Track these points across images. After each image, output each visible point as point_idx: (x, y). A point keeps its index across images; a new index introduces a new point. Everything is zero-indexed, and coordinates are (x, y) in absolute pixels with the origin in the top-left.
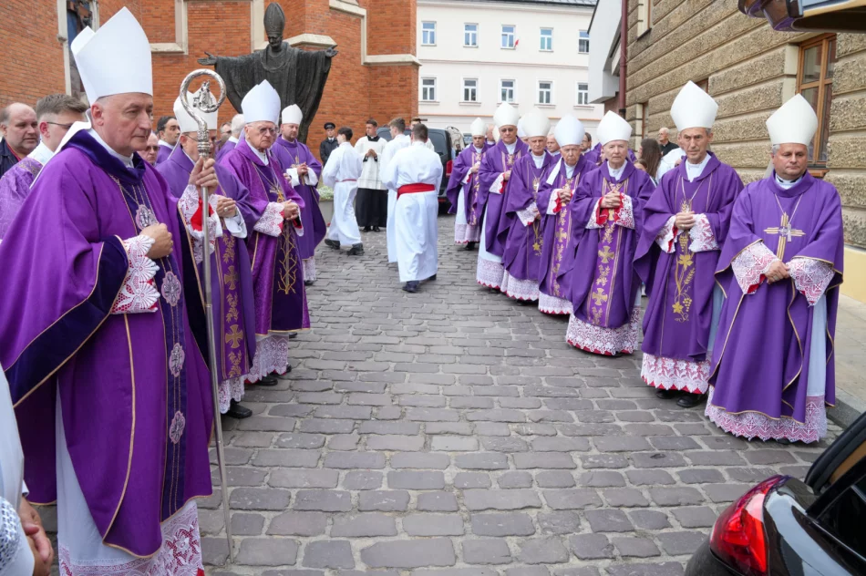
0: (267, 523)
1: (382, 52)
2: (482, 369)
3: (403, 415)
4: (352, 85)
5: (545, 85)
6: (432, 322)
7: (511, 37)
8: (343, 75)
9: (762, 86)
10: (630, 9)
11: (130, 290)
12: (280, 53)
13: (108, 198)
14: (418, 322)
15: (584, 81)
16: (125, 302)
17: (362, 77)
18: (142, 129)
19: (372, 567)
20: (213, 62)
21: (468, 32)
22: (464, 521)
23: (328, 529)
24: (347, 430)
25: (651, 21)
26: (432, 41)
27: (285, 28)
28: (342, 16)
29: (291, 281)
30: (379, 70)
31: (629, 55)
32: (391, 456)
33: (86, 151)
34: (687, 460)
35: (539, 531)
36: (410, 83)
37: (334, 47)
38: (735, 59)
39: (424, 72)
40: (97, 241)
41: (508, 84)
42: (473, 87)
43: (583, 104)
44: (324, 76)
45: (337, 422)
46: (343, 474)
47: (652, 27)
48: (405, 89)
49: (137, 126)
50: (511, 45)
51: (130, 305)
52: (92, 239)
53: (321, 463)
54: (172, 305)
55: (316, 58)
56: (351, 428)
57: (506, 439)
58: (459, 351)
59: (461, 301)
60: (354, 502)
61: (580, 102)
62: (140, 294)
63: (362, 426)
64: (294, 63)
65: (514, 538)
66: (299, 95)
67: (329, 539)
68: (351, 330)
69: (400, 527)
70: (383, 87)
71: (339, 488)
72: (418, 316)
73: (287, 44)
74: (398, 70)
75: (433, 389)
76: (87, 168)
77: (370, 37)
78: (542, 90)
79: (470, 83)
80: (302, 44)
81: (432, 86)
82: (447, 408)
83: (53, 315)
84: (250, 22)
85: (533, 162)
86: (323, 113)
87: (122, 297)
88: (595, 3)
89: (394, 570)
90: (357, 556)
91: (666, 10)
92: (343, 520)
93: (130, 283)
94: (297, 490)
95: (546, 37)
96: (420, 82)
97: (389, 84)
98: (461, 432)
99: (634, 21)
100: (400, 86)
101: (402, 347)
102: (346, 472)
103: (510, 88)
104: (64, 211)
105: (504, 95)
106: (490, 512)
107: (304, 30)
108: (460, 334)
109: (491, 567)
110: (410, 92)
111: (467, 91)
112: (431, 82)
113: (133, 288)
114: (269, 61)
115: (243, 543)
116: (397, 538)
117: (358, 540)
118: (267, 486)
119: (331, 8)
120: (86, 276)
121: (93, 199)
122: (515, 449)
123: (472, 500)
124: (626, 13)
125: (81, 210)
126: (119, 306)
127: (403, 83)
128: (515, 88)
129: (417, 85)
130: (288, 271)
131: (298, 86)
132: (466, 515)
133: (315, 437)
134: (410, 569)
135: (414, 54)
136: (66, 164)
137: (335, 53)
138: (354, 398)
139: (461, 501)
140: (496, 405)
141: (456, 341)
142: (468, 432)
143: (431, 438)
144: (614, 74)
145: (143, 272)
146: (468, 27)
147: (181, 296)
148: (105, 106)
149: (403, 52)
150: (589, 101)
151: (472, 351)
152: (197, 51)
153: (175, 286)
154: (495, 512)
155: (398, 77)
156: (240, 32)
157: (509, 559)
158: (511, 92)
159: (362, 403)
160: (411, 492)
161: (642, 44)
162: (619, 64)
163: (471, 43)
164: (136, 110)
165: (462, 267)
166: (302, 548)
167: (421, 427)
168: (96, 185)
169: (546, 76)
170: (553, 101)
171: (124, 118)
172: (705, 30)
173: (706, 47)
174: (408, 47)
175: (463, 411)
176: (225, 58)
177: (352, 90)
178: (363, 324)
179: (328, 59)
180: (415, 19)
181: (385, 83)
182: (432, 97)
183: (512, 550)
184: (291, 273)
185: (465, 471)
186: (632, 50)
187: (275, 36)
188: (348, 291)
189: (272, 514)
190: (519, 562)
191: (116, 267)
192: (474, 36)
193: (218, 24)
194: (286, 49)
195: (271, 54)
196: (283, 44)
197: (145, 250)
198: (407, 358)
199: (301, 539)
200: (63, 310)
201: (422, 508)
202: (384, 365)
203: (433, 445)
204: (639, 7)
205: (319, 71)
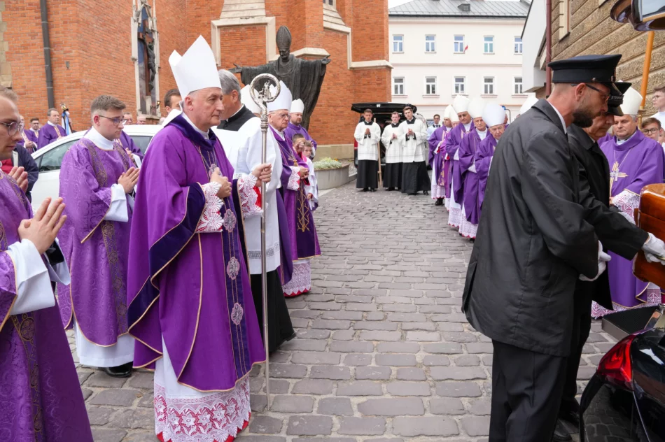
0: (291, 386)
1: (363, 59)
2: (443, 287)
3: (386, 317)
4: (341, 84)
5: (489, 80)
6: (405, 255)
7: (461, 44)
8: (335, 77)
9: (659, 72)
10: (553, 18)
11: (206, 218)
12: (288, 63)
13: (193, 159)
14: (396, 255)
15: (519, 75)
16: (203, 226)
17: (349, 78)
18: (218, 110)
19: (365, 415)
20: (240, 70)
21: (428, 41)
22: (431, 387)
23: (334, 390)
24: (345, 327)
25: (570, 27)
26: (401, 49)
27: (292, 45)
28: (333, 33)
29: (306, 222)
30: (362, 73)
31: (553, 54)
32: (378, 344)
33: (180, 127)
34: (597, 349)
35: (485, 394)
36: (385, 82)
37: (328, 57)
38: (636, 52)
39: (395, 73)
40: (186, 186)
41: (460, 80)
42: (433, 83)
43: (519, 93)
44: (321, 78)
45: (338, 322)
46: (344, 355)
47: (571, 31)
48: (382, 86)
49: (215, 109)
50: (461, 50)
51: (206, 227)
52: (182, 185)
53: (327, 349)
54: (229, 231)
55: (315, 65)
56: (349, 326)
57: (461, 333)
58: (426, 274)
59: (427, 240)
60: (352, 373)
61: (517, 92)
62: (212, 221)
63: (356, 325)
64: (298, 69)
65: (467, 399)
66: (303, 93)
67: (335, 397)
68: (346, 261)
69: (385, 390)
70: (365, 85)
71: (341, 365)
72: (395, 251)
73: (293, 56)
74: (376, 72)
75: (407, 300)
76: (180, 139)
77: (354, 48)
78: (486, 83)
79: (430, 80)
80: (304, 56)
81: (401, 84)
82: (418, 313)
83: (160, 233)
84: (265, 41)
85: (478, 136)
86: (321, 106)
87: (201, 223)
88: (526, 15)
89: (381, 417)
90: (355, 408)
91: (581, 18)
92: (345, 385)
93: (206, 213)
94: (311, 366)
95: (489, 43)
96: (393, 80)
97: (369, 83)
98: (427, 329)
99: (556, 27)
100: (378, 84)
101: (384, 272)
102: (346, 354)
103: (462, 83)
104: (166, 166)
105: (457, 88)
106: (449, 381)
107: (305, 44)
108: (426, 263)
109: (450, 417)
110: (385, 88)
111: (428, 86)
112: (401, 80)
113: (208, 216)
114: (280, 69)
115: (275, 398)
116: (383, 397)
117: (355, 398)
118: (290, 363)
119: (325, 28)
120: (180, 209)
121: (184, 159)
122: (468, 340)
123: (436, 373)
124: (550, 22)
125: (177, 167)
126: (199, 227)
127: (379, 82)
128: (465, 83)
129: (390, 83)
130: (303, 215)
131: (301, 87)
132: (432, 383)
133: (323, 331)
134: (393, 417)
135: (388, 60)
136: (168, 136)
137: (329, 61)
138: (349, 306)
139: (428, 374)
140: (453, 311)
141: (423, 268)
142: (433, 328)
143: (406, 333)
144: (542, 69)
145: (214, 206)
146: (428, 38)
147: (236, 226)
148: (195, 97)
149: (379, 59)
150: (523, 90)
151: (435, 274)
152: (227, 63)
153: (232, 219)
154: (452, 381)
155: (376, 77)
156: (257, 50)
157: (463, 412)
158: (462, 86)
159: (356, 309)
160: (392, 368)
161: (563, 45)
162: (545, 61)
163: (430, 49)
164: (214, 98)
165: (427, 216)
166: (317, 402)
167: (399, 326)
168: (186, 150)
169: (489, 73)
170: (495, 92)
171: (207, 104)
172: (612, 32)
173: (613, 44)
174: (383, 54)
175: (429, 315)
176: (248, 67)
177: (342, 88)
178: (355, 257)
179: (324, 66)
180: (388, 33)
181: (366, 83)
182: (402, 92)
183: (465, 406)
184: (305, 217)
185: (431, 354)
186: (555, 50)
187: (284, 50)
188: (343, 234)
189: (295, 381)
190: (470, 414)
191: (197, 203)
192: (433, 44)
193: (242, 43)
194: (292, 60)
195: (281, 63)
196: (290, 56)
197: (216, 191)
198: (388, 279)
199: (315, 396)
200: (167, 229)
201: (400, 378)
202: (371, 284)
203: (407, 337)
204: (561, 16)
205: (317, 75)
